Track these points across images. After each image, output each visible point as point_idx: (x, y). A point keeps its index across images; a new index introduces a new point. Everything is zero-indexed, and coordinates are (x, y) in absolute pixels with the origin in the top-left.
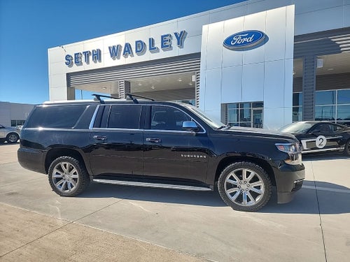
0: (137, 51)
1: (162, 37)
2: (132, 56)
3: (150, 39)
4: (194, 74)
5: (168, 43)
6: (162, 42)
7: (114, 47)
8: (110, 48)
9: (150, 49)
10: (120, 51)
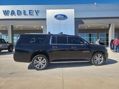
0: (17, 14)
1: (30, 11)
2: (15, 15)
3: (24, 10)
4: (42, 25)
5: (32, 13)
6: (30, 12)
7: (6, 11)
8: (3, 11)
9: (24, 14)
10: (9, 13)
